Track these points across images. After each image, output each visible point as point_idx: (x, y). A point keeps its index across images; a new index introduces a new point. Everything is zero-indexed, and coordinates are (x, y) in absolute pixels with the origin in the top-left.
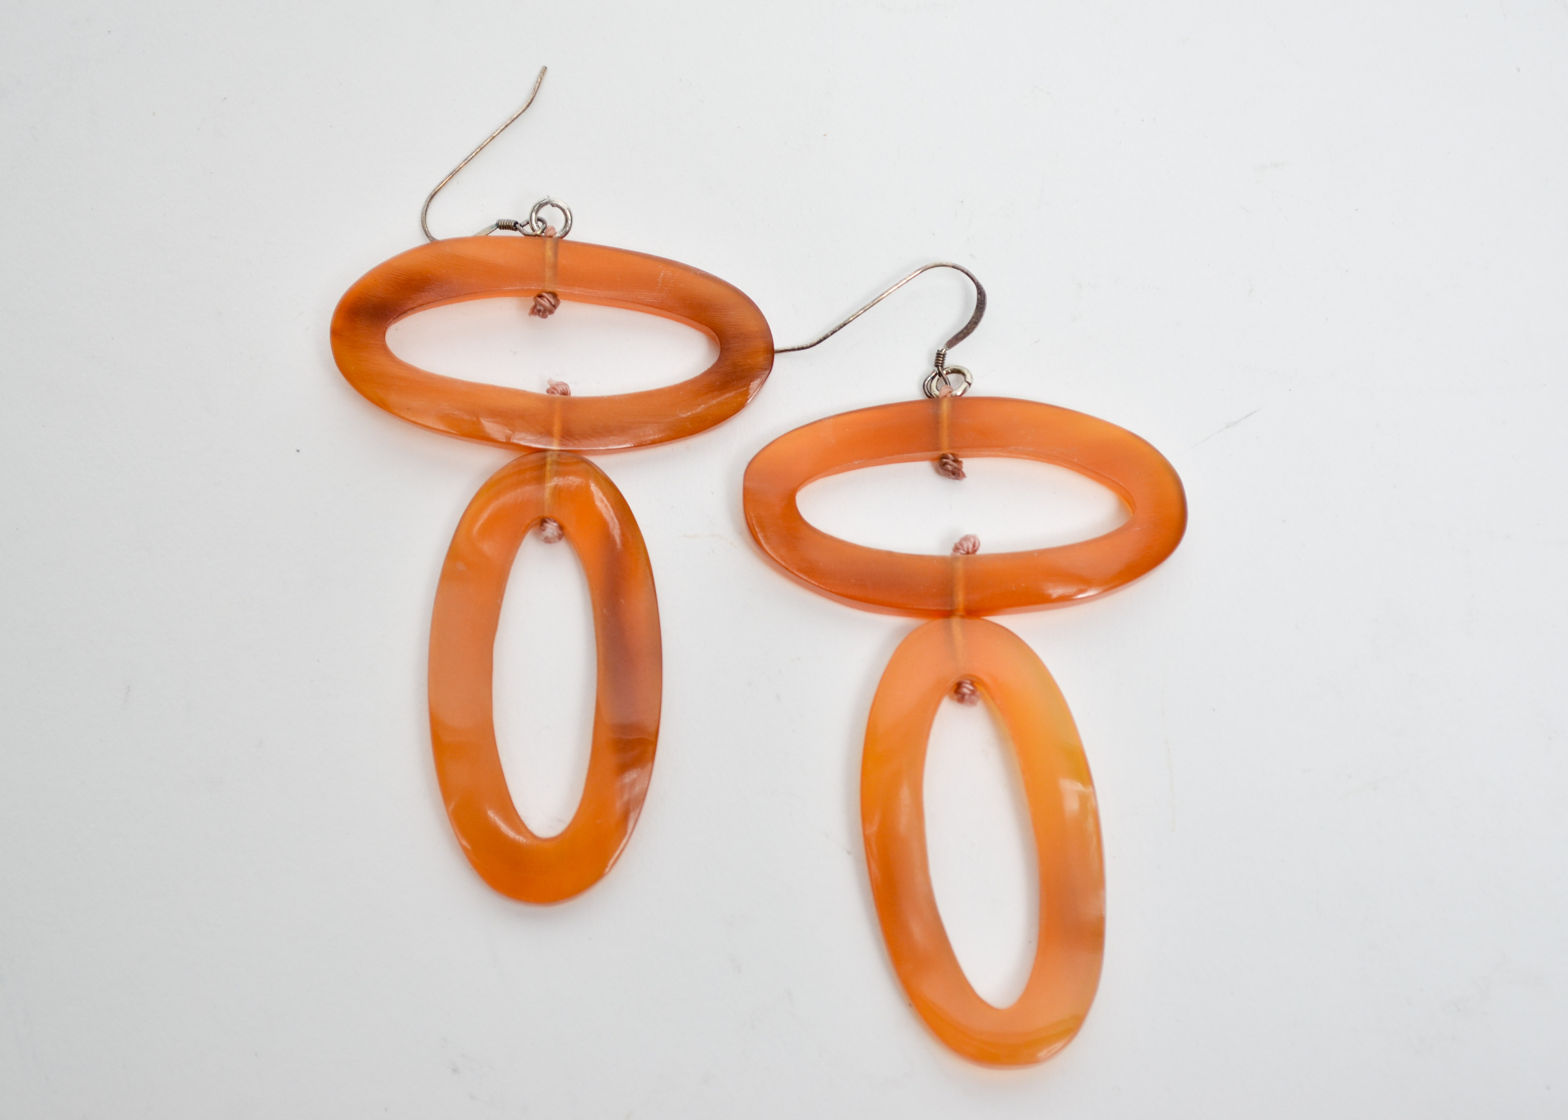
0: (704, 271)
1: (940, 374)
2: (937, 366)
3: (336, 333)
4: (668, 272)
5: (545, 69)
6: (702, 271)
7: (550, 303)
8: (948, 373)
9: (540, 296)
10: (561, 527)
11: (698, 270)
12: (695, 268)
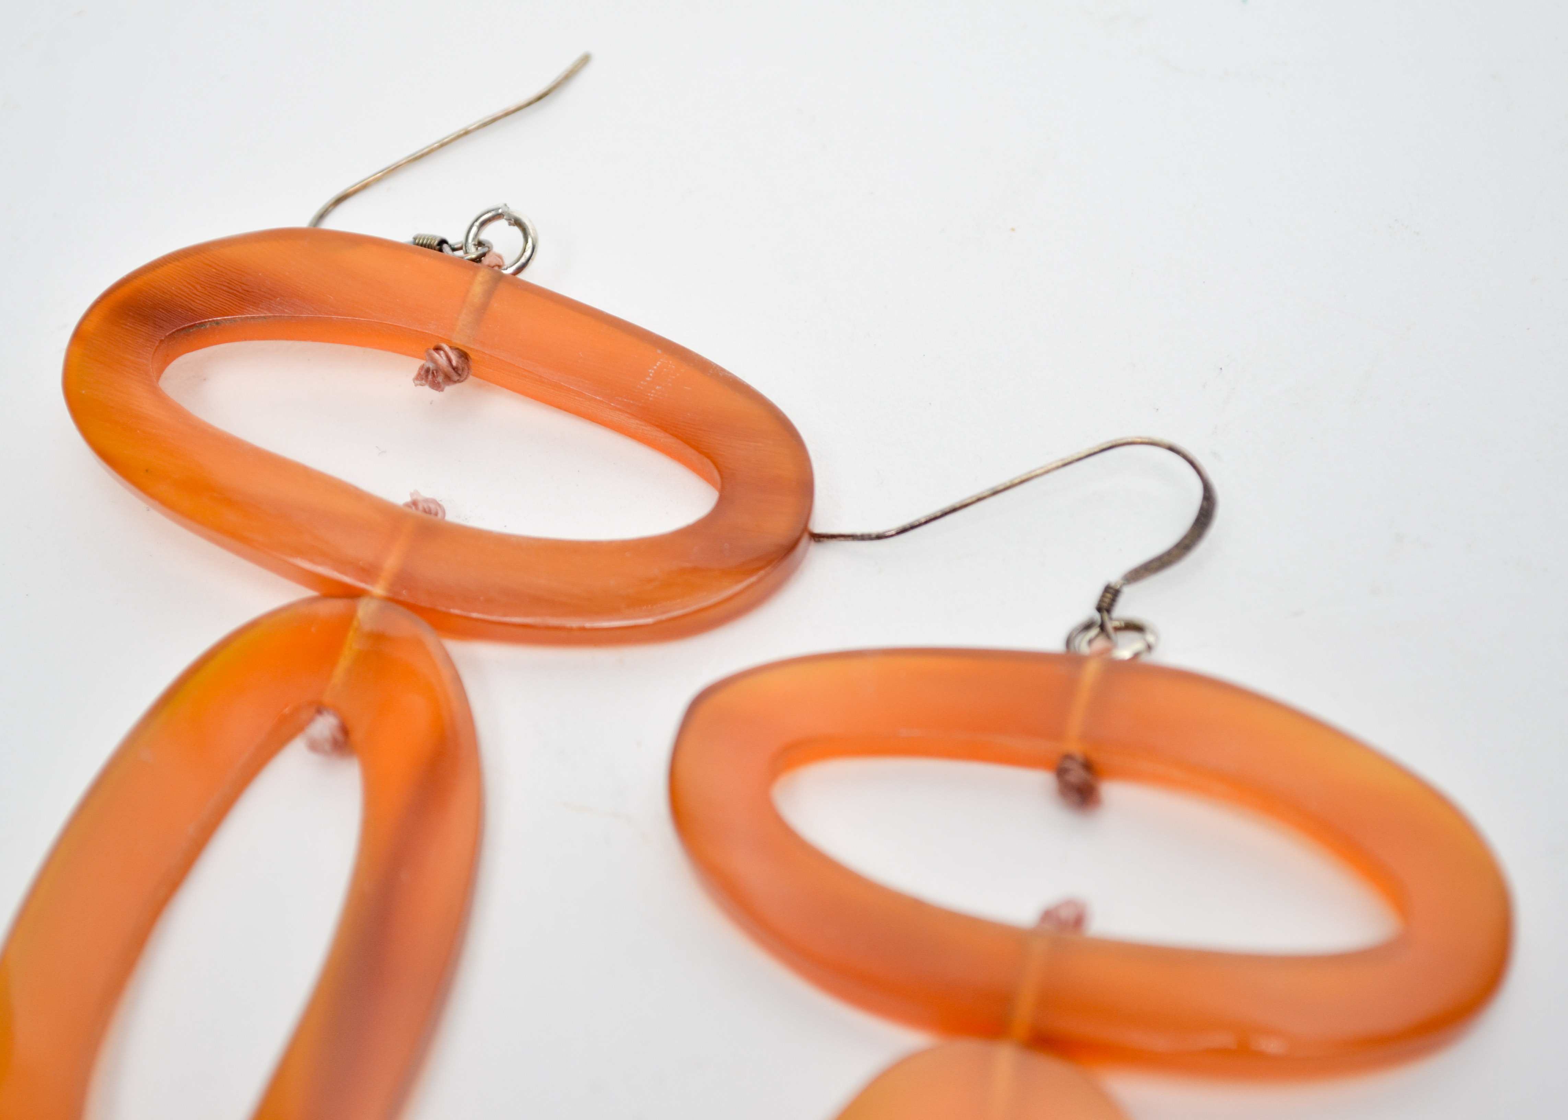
0: (731, 373)
1: (1102, 627)
2: (1099, 609)
3: (79, 336)
4: (671, 362)
5: (585, 60)
6: (729, 373)
7: (449, 360)
8: (1117, 629)
9: (437, 349)
10: (345, 730)
11: (723, 370)
12: (717, 366)
